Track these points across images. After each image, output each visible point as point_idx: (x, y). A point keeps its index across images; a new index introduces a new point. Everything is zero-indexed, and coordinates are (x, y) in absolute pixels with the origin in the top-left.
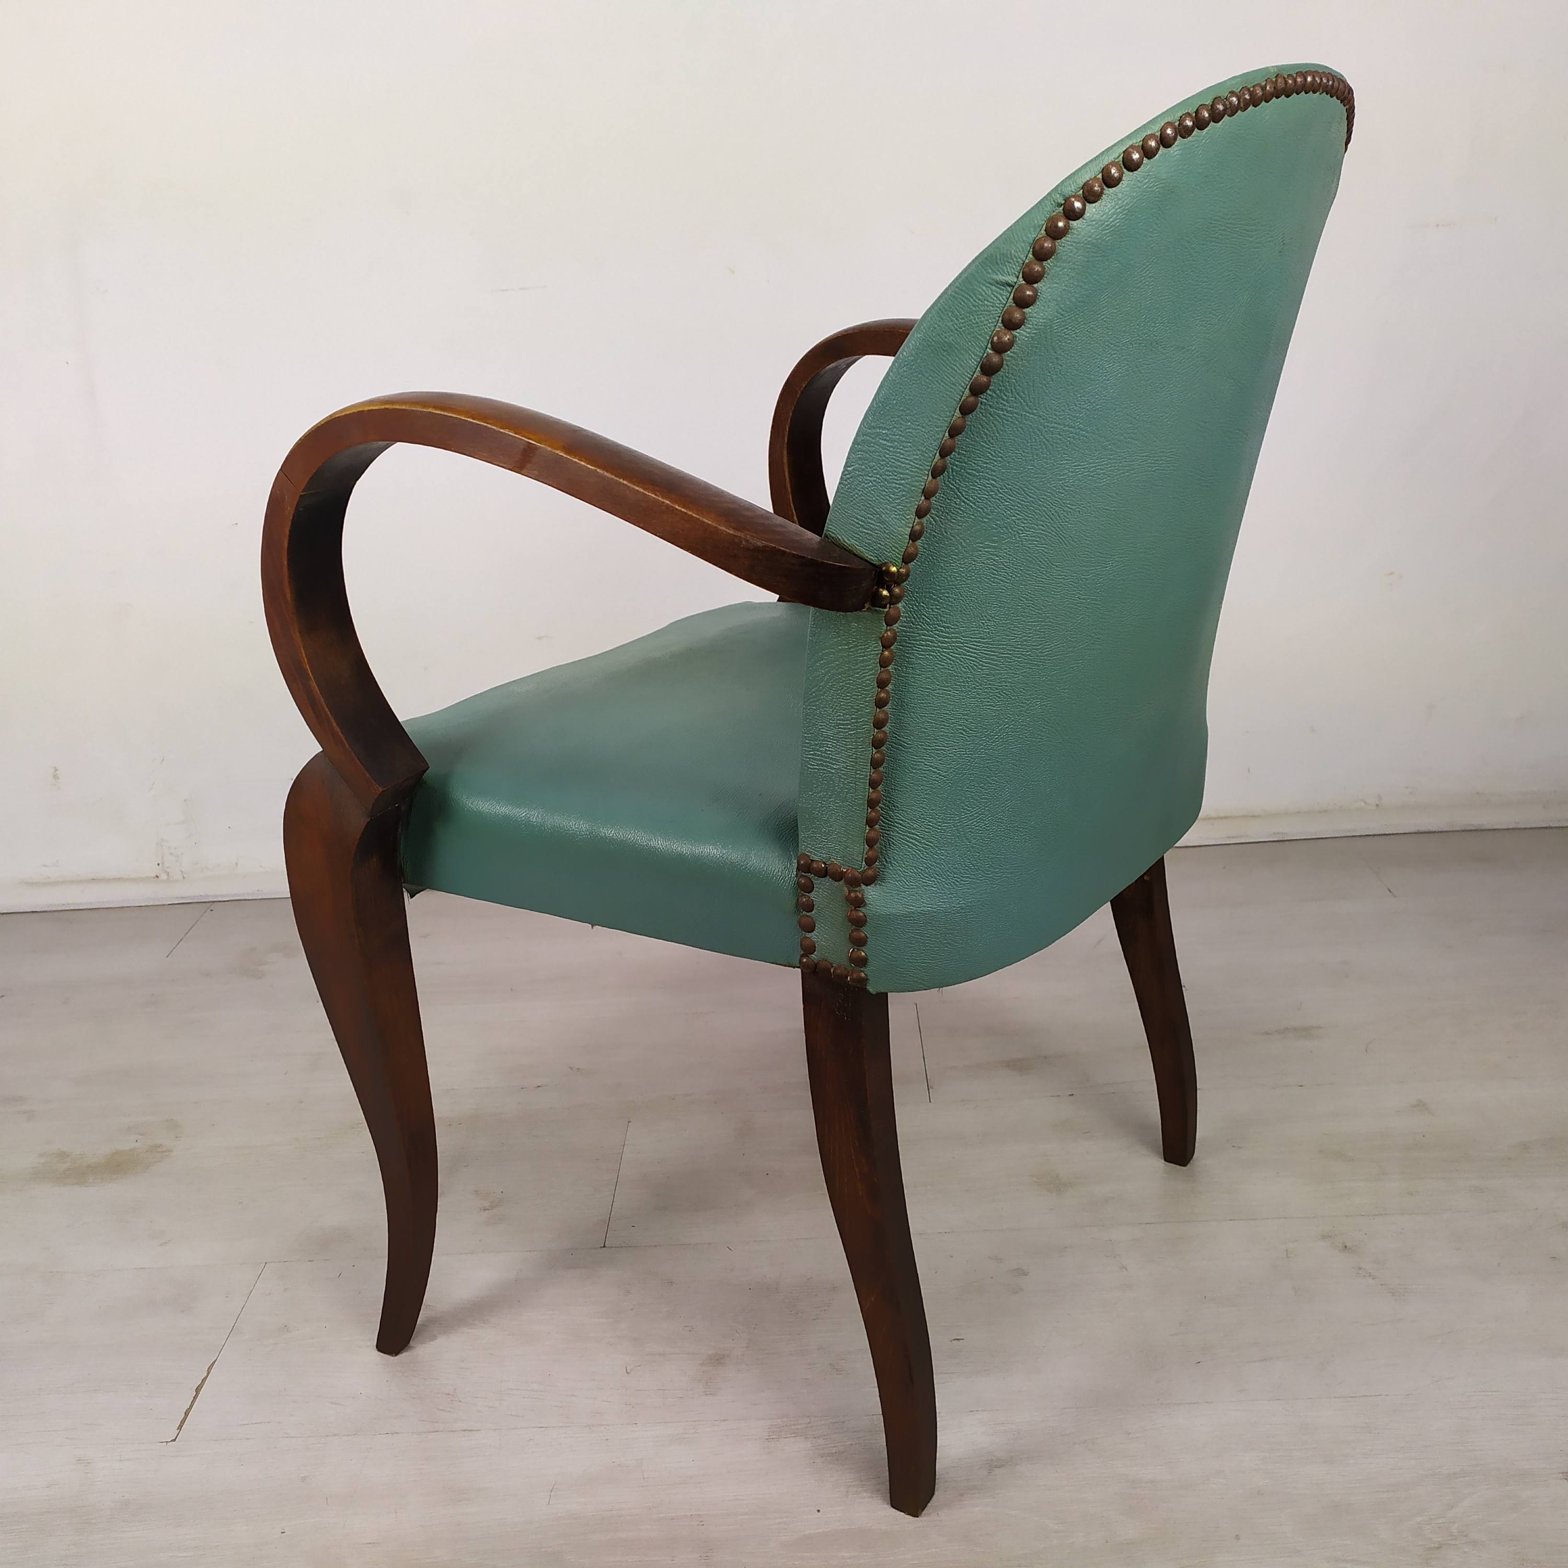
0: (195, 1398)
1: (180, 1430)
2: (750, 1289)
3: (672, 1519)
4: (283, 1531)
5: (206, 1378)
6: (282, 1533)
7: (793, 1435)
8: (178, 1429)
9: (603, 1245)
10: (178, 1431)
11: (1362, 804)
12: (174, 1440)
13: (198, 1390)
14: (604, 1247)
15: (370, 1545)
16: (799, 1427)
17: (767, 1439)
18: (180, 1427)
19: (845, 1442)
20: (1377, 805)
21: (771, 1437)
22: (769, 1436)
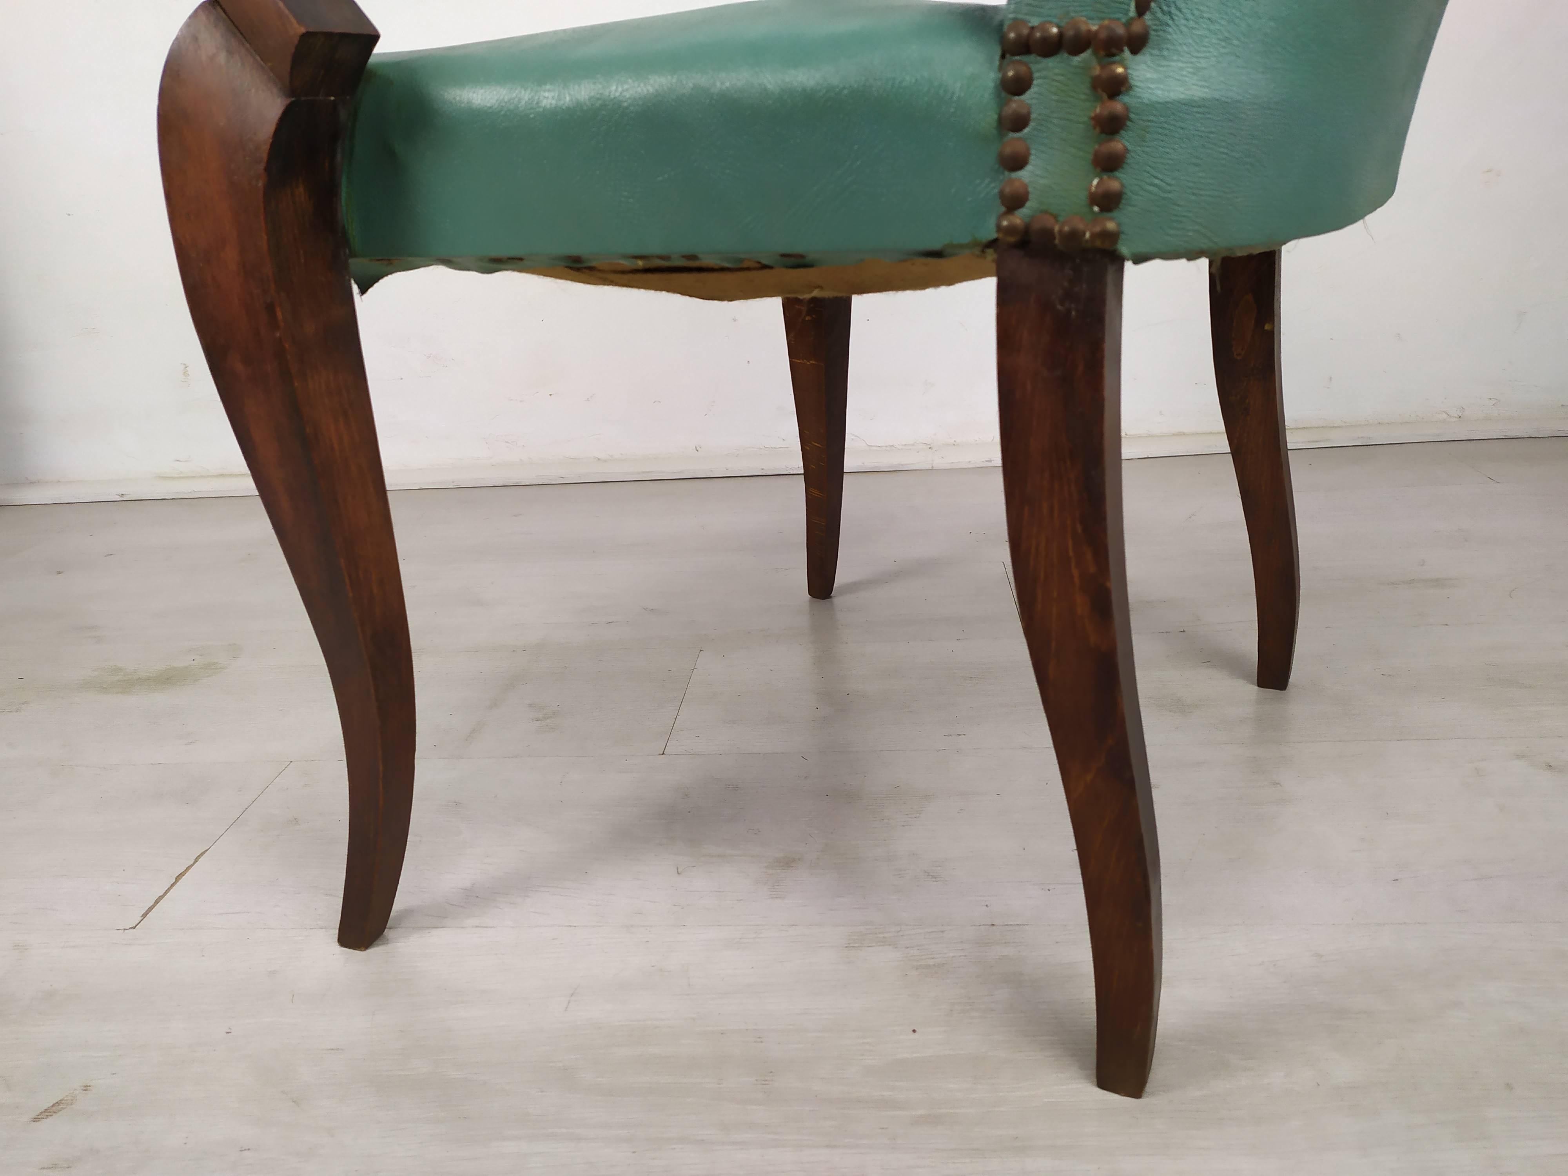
0: (173, 885)
1: (144, 918)
2: (827, 795)
3: (722, 1034)
4: (229, 1031)
5: (192, 865)
6: (228, 1033)
7: (879, 944)
8: (141, 917)
9: (662, 753)
10: (142, 918)
11: (1445, 416)
12: (134, 928)
13: (178, 878)
14: (663, 754)
15: (333, 1051)
16: (886, 935)
17: (846, 947)
18: (144, 915)
19: (946, 953)
20: (1460, 417)
21: (851, 945)
22: (849, 944)
